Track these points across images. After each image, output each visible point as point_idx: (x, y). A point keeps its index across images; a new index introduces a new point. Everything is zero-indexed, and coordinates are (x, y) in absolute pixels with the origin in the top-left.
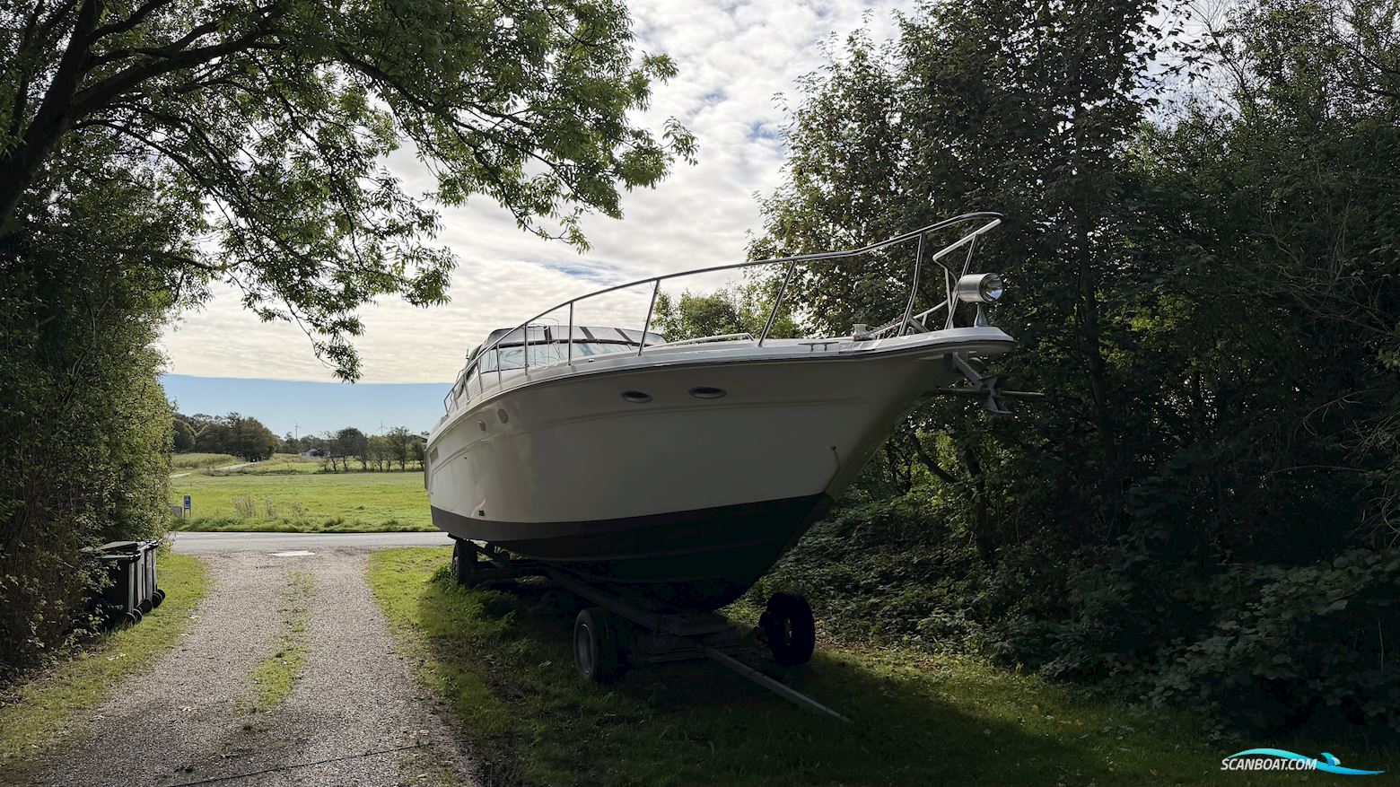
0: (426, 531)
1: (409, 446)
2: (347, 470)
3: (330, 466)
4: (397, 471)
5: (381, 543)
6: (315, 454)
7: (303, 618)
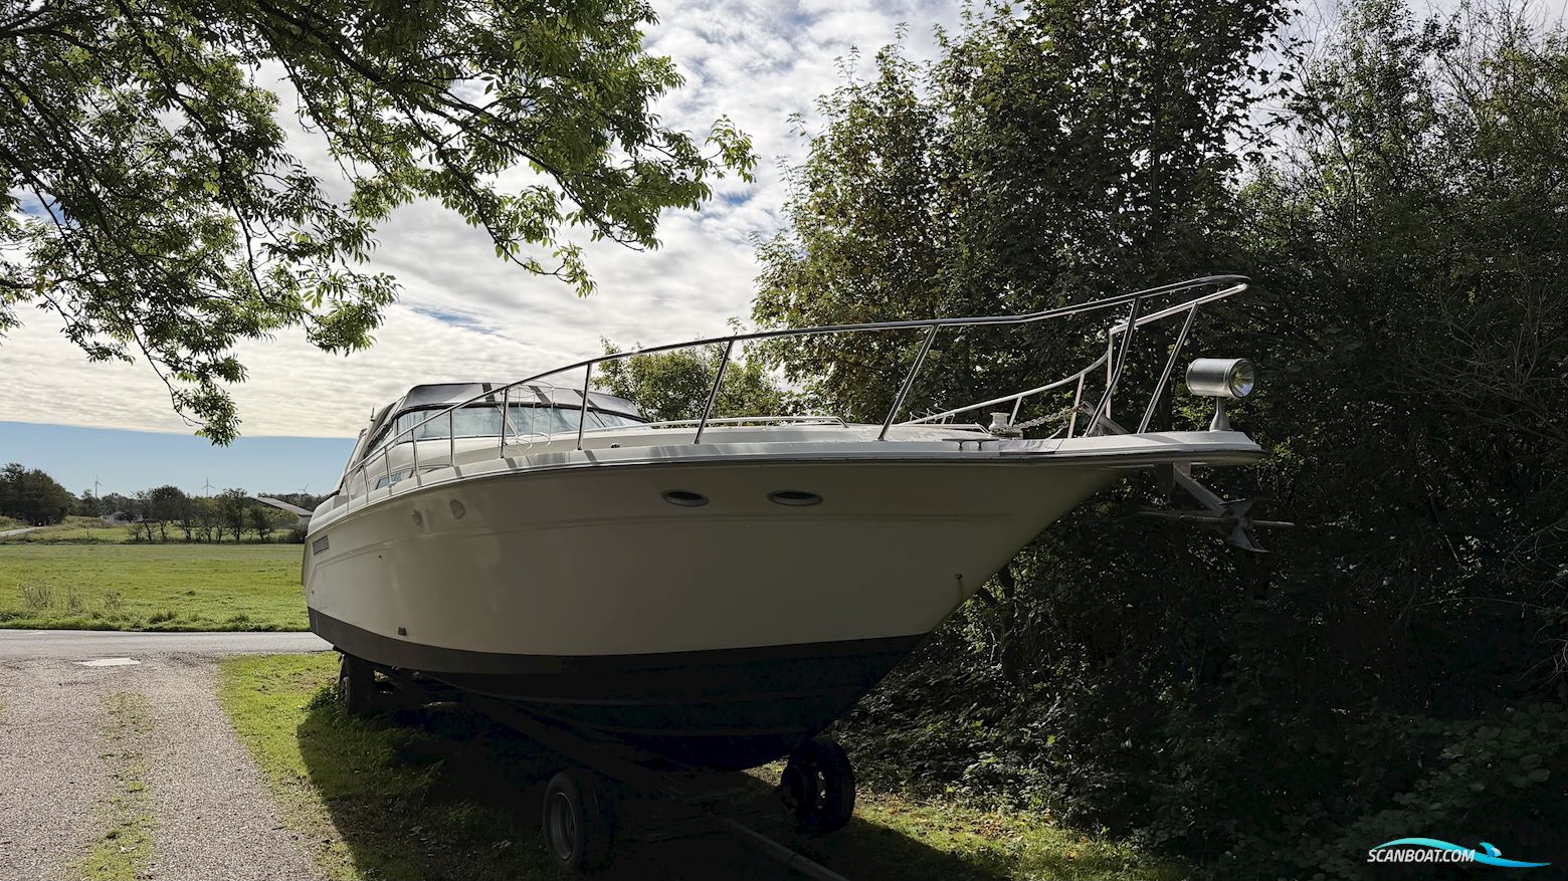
0: (286, 630)
1: (246, 511)
2: (165, 540)
3: (143, 534)
4: (229, 542)
5: (228, 647)
6: (121, 518)
7: (138, 768)
